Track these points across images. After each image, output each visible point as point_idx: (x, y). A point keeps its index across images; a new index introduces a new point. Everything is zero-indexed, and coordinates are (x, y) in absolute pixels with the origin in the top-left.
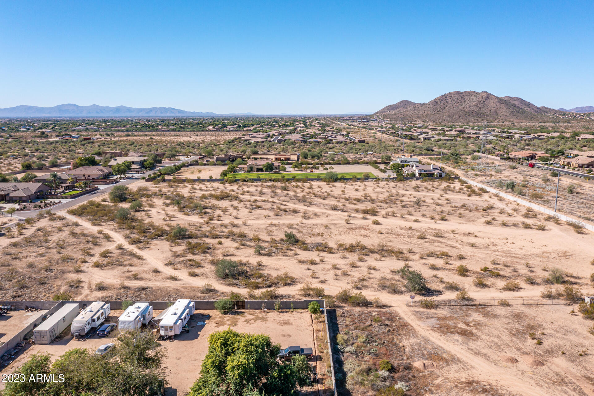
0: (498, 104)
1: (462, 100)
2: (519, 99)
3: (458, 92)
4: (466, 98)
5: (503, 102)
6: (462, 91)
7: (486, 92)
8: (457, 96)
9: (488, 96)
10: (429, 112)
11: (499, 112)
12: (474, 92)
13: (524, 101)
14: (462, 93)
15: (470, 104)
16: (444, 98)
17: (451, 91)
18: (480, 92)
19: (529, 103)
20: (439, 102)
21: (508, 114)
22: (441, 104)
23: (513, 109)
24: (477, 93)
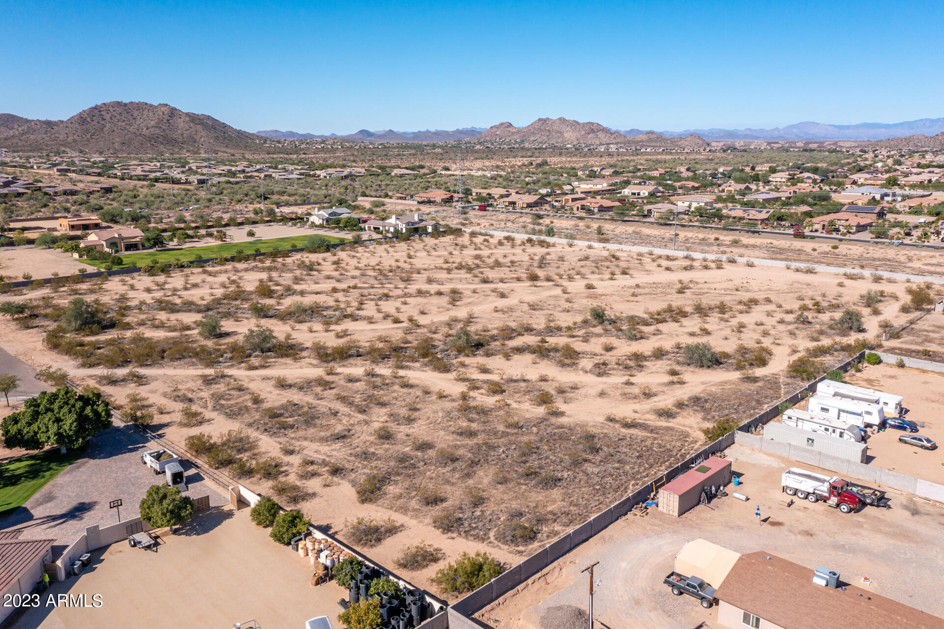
0: (192, 125)
1: (131, 118)
2: (209, 117)
3: (118, 102)
4: (136, 113)
5: (198, 121)
6: (126, 100)
7: (167, 105)
8: (119, 110)
9: (173, 112)
10: (75, 137)
11: (197, 137)
12: (146, 104)
13: (217, 120)
14: (125, 105)
15: (146, 124)
16: (97, 112)
17: (107, 101)
18: (156, 104)
19: (224, 124)
20: (89, 119)
21: (211, 141)
22: (94, 123)
23: (215, 132)
24: (151, 106)
